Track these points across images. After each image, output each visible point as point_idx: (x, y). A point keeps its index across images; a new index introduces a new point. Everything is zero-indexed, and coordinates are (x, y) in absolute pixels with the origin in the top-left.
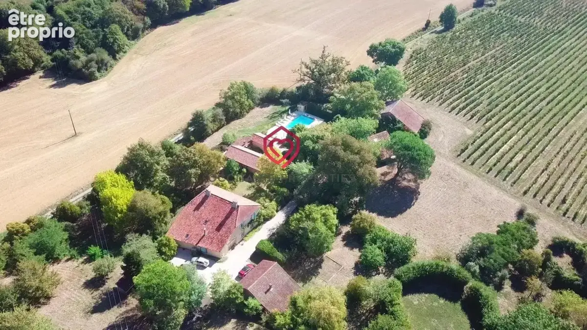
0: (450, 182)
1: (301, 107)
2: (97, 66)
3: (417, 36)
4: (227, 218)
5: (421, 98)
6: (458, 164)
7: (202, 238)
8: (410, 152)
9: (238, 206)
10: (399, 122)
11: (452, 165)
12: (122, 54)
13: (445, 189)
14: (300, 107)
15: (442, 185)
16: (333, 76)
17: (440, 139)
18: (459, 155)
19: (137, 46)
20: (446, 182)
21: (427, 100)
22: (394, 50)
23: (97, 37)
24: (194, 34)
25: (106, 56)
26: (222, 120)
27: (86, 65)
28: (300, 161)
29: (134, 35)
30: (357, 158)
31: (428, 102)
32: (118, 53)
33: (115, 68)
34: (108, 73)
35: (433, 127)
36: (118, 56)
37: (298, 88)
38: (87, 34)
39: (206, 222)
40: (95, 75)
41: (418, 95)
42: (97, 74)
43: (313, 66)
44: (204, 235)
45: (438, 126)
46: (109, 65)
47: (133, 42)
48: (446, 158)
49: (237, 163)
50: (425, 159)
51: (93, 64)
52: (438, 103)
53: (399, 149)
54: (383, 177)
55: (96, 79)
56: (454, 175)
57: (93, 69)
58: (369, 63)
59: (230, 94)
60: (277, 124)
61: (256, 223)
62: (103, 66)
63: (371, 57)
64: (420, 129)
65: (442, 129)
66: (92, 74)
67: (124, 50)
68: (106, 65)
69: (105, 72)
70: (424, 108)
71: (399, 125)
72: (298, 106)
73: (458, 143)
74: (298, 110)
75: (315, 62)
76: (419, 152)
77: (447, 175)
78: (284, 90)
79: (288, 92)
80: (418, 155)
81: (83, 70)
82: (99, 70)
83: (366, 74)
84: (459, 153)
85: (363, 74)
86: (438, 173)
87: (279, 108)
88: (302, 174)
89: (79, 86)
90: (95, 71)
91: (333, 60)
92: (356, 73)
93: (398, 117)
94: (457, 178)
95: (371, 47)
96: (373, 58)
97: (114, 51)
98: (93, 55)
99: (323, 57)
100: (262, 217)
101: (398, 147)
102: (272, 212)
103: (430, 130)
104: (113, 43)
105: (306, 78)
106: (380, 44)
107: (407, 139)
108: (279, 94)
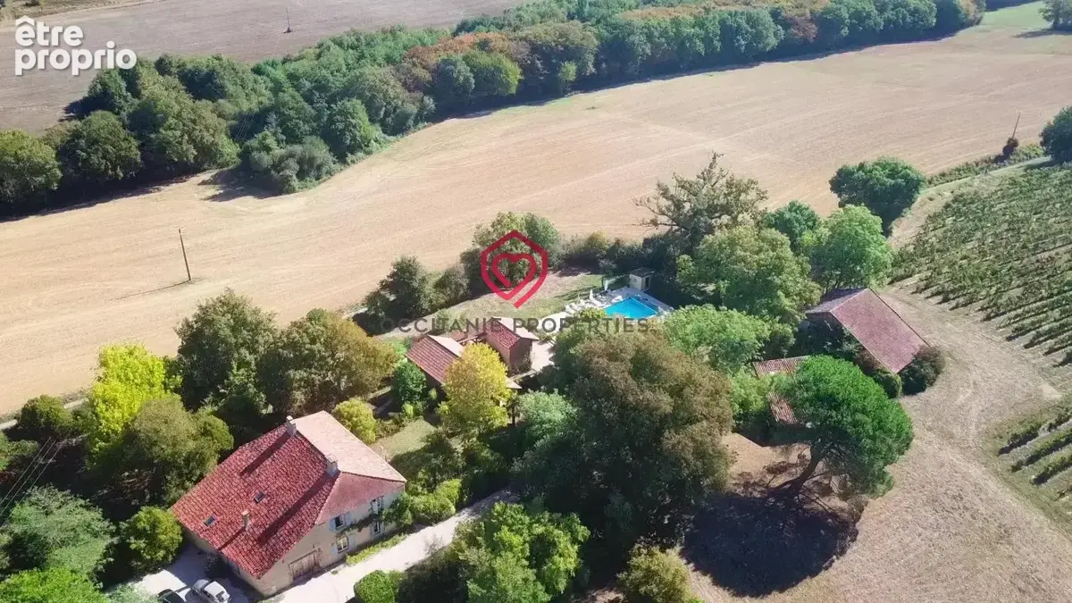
0: (957, 516)
1: (637, 281)
2: (297, 168)
3: (977, 169)
4: (306, 497)
5: (940, 298)
6: (996, 473)
7: (238, 534)
8: (834, 413)
9: (338, 472)
10: (850, 339)
11: (976, 471)
12: (360, 154)
13: (936, 535)
14: (635, 280)
15: (931, 520)
16: (725, 219)
17: (961, 399)
18: (1004, 451)
19: (396, 145)
20: (945, 513)
21: (953, 303)
22: (891, 182)
23: (318, 118)
24: (506, 134)
25: (321, 152)
26: (461, 285)
27: (278, 165)
28: (549, 392)
29: (397, 126)
30: (665, 403)
31: (957, 307)
32: (352, 153)
33: (338, 177)
34: (319, 183)
35: (950, 367)
36: (350, 157)
37: (647, 241)
38: (298, 111)
39: (261, 496)
40: (293, 183)
41: (934, 289)
42: (295, 183)
43: (683, 195)
44: (243, 529)
45: (965, 367)
46: (324, 170)
47: (392, 138)
48: (963, 450)
49: (423, 375)
50: (873, 438)
51: (292, 163)
52: (982, 315)
53: (807, 400)
54: (769, 477)
55: (291, 191)
56: (977, 501)
57: (288, 172)
58: (825, 204)
59: (494, 236)
60: (567, 307)
61: (392, 525)
62: (310, 171)
63: (836, 195)
64: (908, 367)
65: (975, 376)
66: (287, 180)
67: (367, 149)
68: (319, 168)
69: (314, 180)
70: (940, 319)
71: (848, 347)
72: (631, 276)
73: (1010, 414)
74: (629, 286)
75: (682, 185)
76: (859, 416)
77: (954, 497)
78: (618, 242)
79: (623, 248)
80: (855, 424)
81: (273, 172)
82: (301, 175)
83: (797, 220)
84: (1005, 444)
85: (789, 219)
86: (928, 487)
87: (595, 280)
88: (542, 422)
89: (256, 200)
90: (291, 176)
91: (729, 185)
92: (773, 216)
93: (848, 327)
94: (982, 510)
95: (840, 172)
96: (840, 196)
97: (344, 148)
98: (298, 149)
99: (706, 176)
100: (408, 514)
101: (805, 395)
102: (442, 506)
103: (937, 372)
104: (342, 132)
105: (664, 219)
106: (862, 167)
107: (837, 378)
108: (604, 249)
